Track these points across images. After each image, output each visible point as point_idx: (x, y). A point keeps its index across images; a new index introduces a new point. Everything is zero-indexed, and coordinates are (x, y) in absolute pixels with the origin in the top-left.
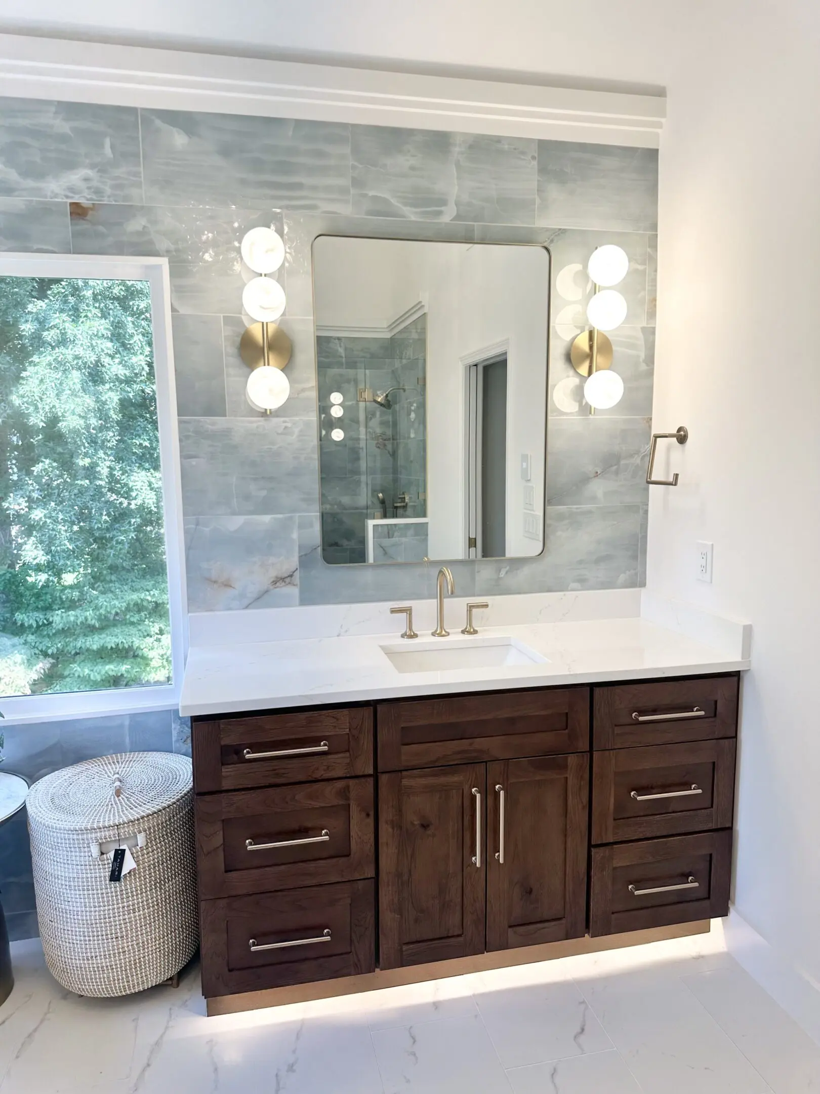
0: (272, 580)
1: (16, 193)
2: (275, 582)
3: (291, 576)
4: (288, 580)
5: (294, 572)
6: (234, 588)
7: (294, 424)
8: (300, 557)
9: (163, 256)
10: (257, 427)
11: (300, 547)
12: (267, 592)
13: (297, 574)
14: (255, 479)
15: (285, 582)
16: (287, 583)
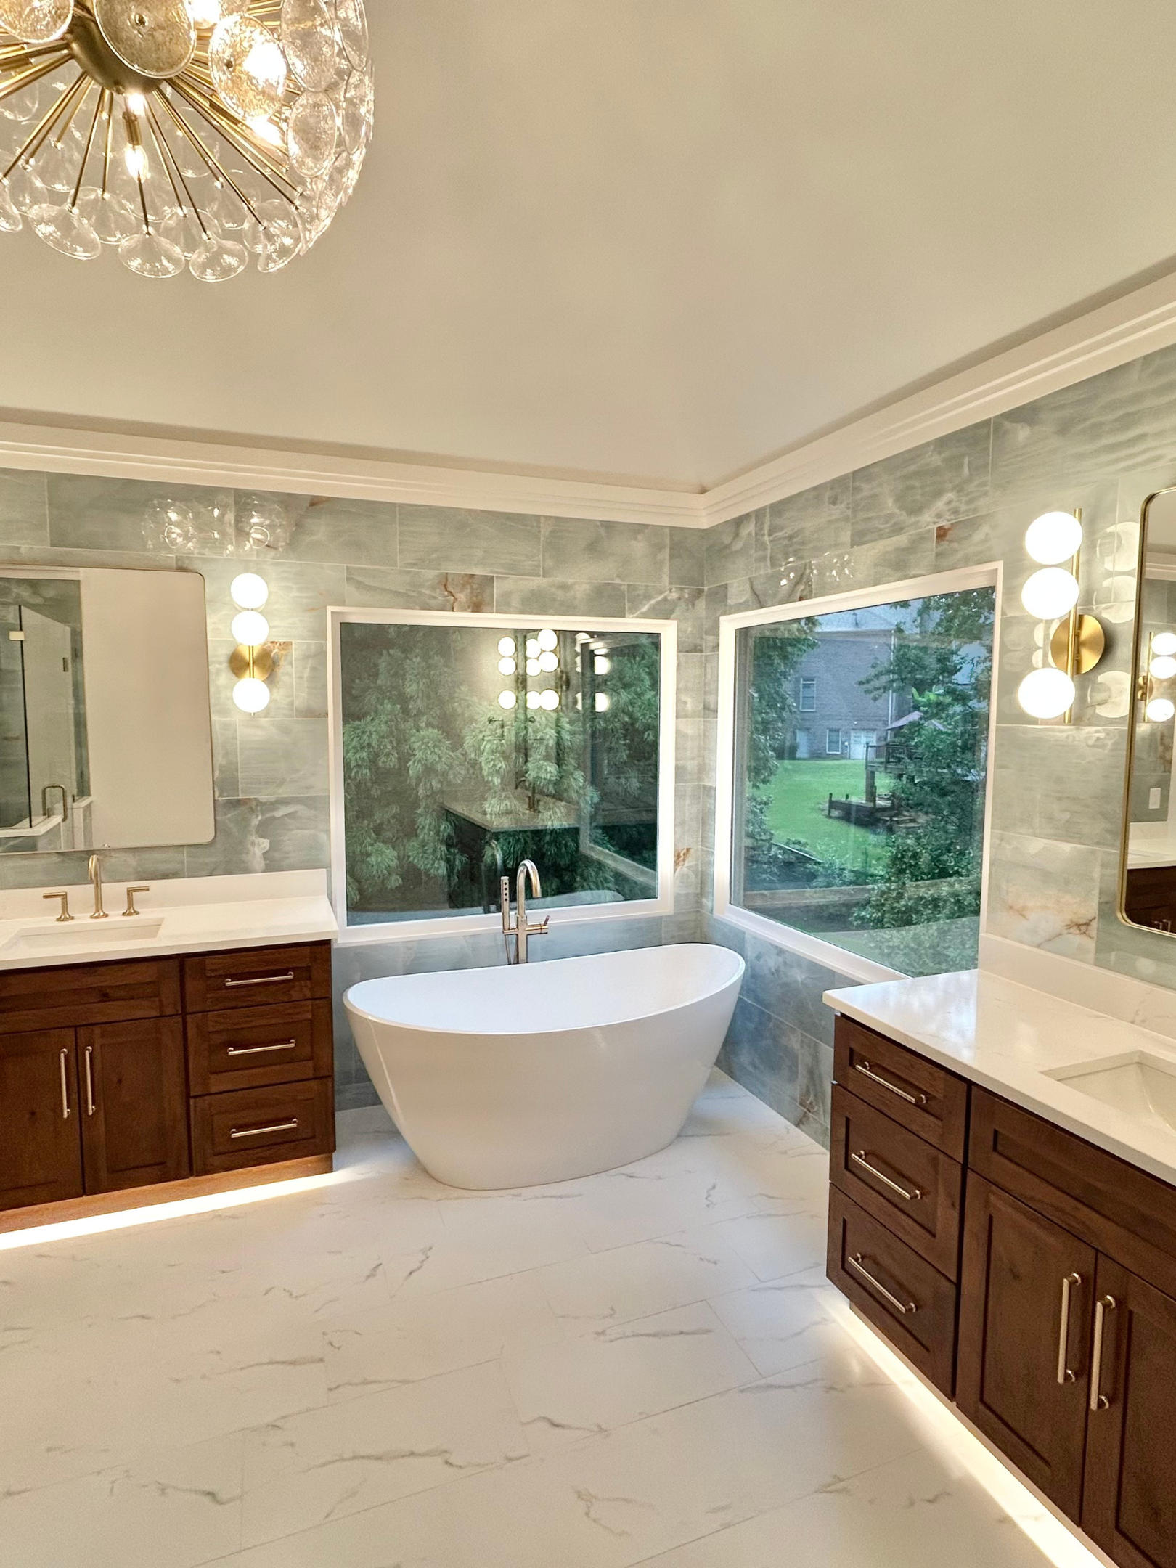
0: (1066, 923)
1: (904, 531)
2: (1069, 927)
3: (1087, 924)
4: (1083, 928)
5: (1091, 921)
6: (1028, 919)
7: (1108, 734)
8: (1100, 904)
9: (998, 560)
10: (1067, 737)
11: (1101, 892)
12: (1060, 935)
13: (1095, 924)
14: (1060, 799)
15: (1080, 930)
16: (1083, 931)
